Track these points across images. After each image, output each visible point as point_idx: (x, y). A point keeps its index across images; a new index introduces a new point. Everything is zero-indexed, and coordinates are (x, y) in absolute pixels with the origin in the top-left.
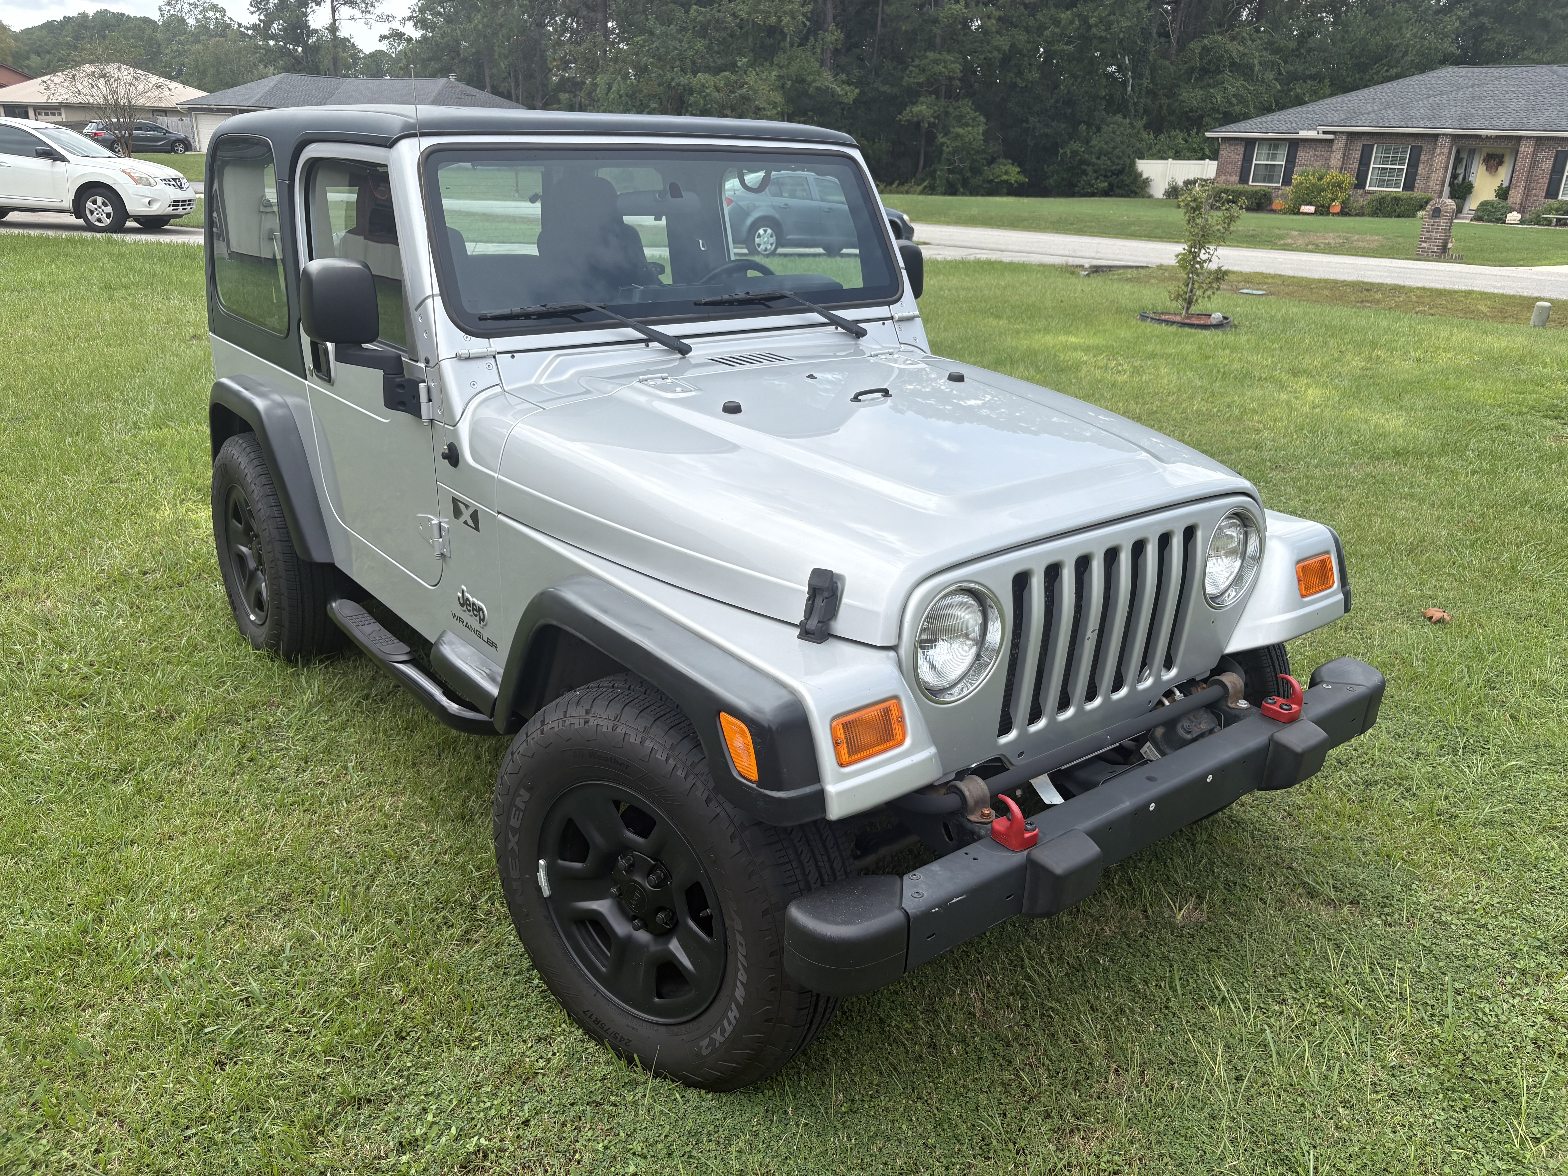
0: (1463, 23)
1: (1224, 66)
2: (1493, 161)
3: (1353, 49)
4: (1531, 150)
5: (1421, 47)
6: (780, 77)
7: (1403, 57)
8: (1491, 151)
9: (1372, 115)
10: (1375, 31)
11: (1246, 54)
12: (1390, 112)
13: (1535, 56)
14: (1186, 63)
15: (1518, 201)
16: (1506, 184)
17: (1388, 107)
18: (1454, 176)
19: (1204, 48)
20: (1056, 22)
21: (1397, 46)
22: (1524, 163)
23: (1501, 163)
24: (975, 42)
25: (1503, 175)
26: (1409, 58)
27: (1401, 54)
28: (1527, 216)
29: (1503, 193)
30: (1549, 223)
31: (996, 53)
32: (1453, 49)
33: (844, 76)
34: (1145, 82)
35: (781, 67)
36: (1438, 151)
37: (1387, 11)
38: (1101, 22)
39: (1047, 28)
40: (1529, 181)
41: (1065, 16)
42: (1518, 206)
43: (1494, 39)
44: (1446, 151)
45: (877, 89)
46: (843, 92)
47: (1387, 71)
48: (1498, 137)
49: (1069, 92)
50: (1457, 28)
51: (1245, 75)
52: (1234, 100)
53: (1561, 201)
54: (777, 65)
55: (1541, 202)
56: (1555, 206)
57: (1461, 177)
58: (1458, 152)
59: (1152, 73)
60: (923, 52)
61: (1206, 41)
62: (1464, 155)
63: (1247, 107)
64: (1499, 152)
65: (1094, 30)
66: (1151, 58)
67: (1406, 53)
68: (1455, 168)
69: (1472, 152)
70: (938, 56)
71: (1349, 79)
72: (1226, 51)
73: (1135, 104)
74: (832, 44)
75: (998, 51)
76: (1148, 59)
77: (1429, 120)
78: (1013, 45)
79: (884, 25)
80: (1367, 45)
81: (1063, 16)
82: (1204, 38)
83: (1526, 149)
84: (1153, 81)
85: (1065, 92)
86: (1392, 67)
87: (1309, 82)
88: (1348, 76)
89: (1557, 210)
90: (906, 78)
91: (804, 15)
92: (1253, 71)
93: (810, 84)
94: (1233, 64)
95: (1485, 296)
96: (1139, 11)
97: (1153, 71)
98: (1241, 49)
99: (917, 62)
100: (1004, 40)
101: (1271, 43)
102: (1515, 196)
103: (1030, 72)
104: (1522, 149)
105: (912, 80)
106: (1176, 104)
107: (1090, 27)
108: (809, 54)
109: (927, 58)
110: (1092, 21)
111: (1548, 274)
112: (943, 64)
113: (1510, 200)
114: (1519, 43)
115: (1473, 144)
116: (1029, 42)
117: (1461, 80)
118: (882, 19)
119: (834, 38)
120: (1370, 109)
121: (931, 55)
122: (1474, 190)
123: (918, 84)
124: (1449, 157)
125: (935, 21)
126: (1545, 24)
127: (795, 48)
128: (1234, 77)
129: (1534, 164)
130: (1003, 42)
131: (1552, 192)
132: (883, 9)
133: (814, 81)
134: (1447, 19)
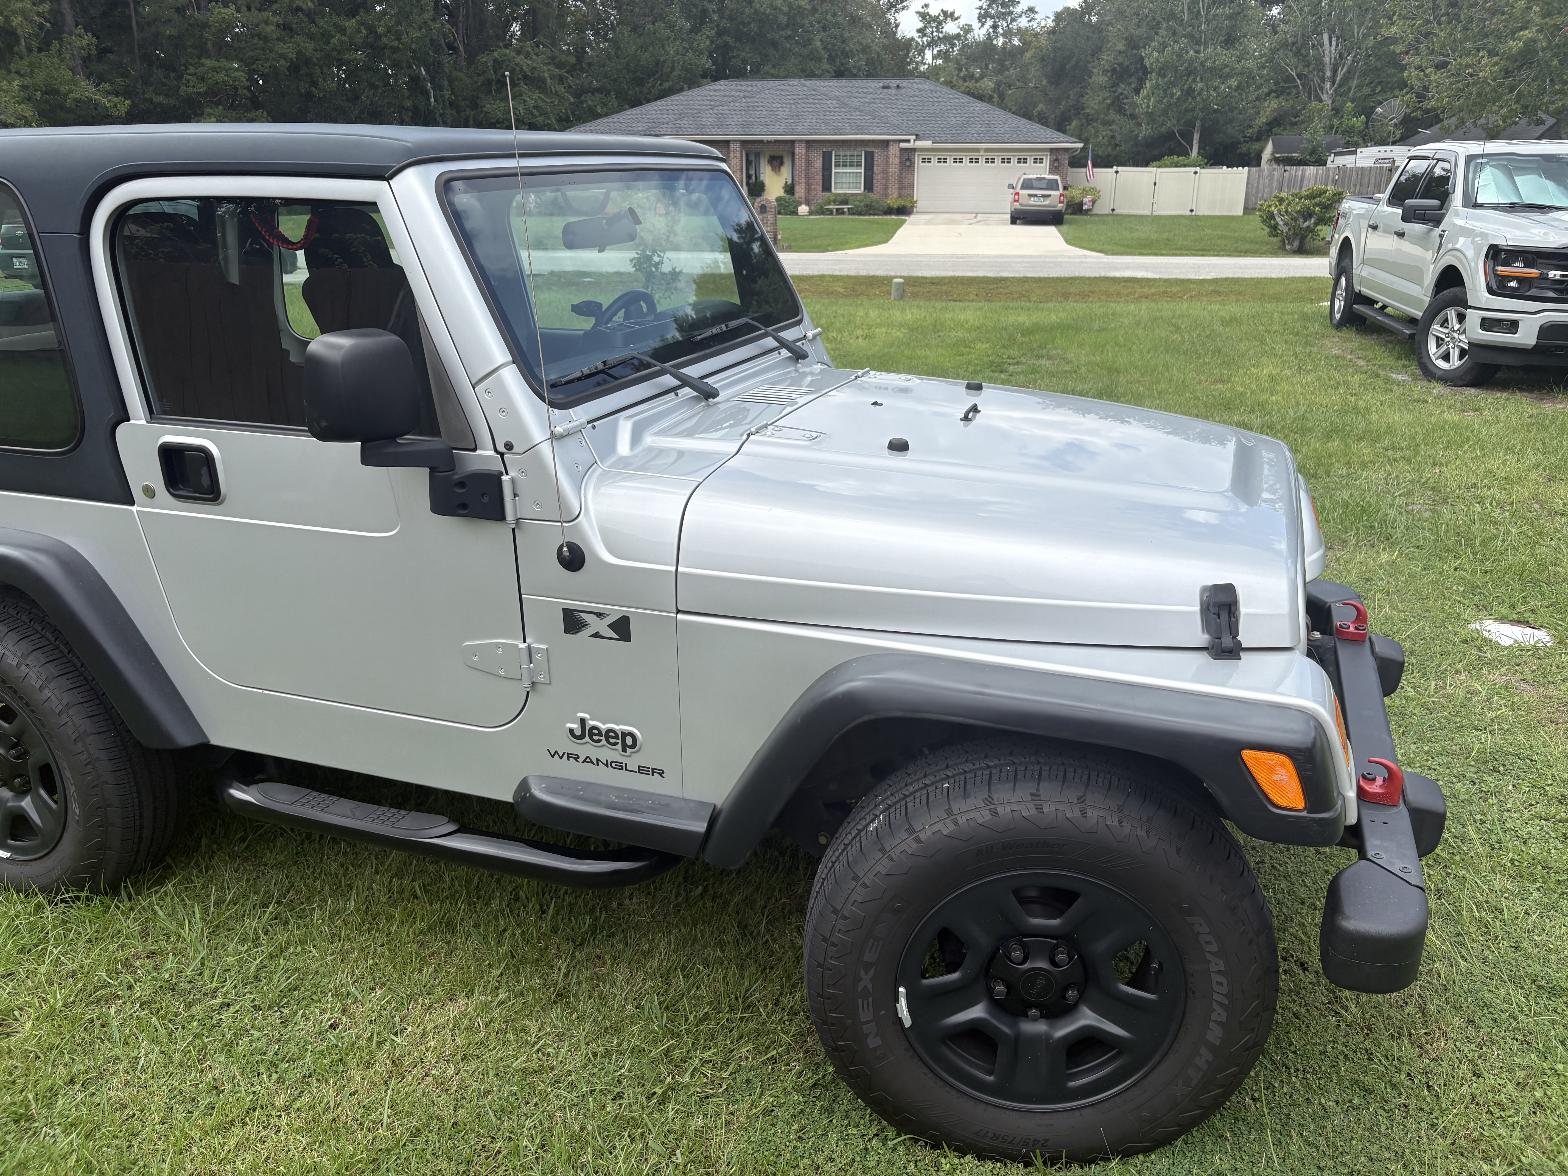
0: (712, 42)
1: (518, 79)
2: (776, 162)
3: (628, 65)
4: (804, 151)
5: (684, 63)
6: (24, 88)
7: (671, 72)
8: (772, 153)
9: (671, 125)
10: (644, 48)
11: (535, 68)
12: (684, 121)
13: (773, 71)
14: (479, 75)
15: (803, 196)
16: (790, 182)
17: (681, 116)
18: (749, 177)
19: (495, 61)
20: (343, 31)
21: (664, 61)
22: (800, 162)
23: (782, 163)
24: (256, 49)
25: (786, 173)
26: (676, 73)
27: (669, 70)
28: (813, 207)
29: (790, 189)
30: (830, 212)
31: (282, 62)
32: (709, 64)
33: (107, 86)
34: (447, 94)
35: (22, 76)
36: (732, 155)
37: (649, 29)
38: (389, 32)
39: (334, 37)
40: (808, 178)
41: (351, 24)
42: (803, 200)
43: (738, 56)
44: (738, 155)
45: (151, 101)
46: (111, 104)
47: (661, 84)
48: (777, 141)
49: (372, 103)
50: (708, 47)
51: (539, 88)
52: (535, 111)
53: (835, 194)
54: (18, 73)
55: (820, 196)
56: (832, 198)
57: (753, 177)
58: (747, 156)
59: (450, 85)
60: (196, 60)
61: (495, 54)
62: (752, 158)
63: (548, 118)
64: (779, 154)
65: (384, 40)
66: (447, 70)
67: (673, 69)
68: (747, 170)
69: (758, 155)
70: (217, 64)
71: (630, 92)
72: (516, 65)
73: (441, 115)
74: (83, 49)
75: (285, 59)
76: (444, 71)
77: (719, 128)
78: (299, 53)
79: (141, 29)
80: (639, 61)
81: (347, 24)
82: (493, 51)
83: (800, 150)
84: (453, 93)
85: (368, 102)
86: (664, 81)
87: (597, 95)
88: (629, 89)
89: (835, 201)
90: (183, 88)
91: (39, 14)
92: (546, 84)
93: (66, 95)
94: (526, 77)
95: (835, 278)
96: (425, 23)
97: (451, 81)
98: (529, 62)
99: (192, 70)
100: (289, 48)
101: (553, 58)
102: (800, 191)
103: (325, 81)
104: (797, 151)
105: (191, 90)
106: (482, 116)
107: (378, 37)
108: (56, 60)
109: (203, 65)
110: (380, 30)
111: (860, 255)
112: (224, 72)
113: (797, 195)
114: (758, 60)
115: (758, 148)
116: (316, 50)
117: (733, 92)
118: (137, 22)
119: (85, 42)
120: (667, 119)
121: (208, 62)
122: (766, 188)
123: (199, 93)
124: (742, 160)
125: (205, 25)
126: (774, 44)
127: (35, 53)
128: (530, 90)
129: (809, 163)
130: (288, 49)
131: (827, 187)
132: (136, 11)
133: (70, 91)
134: (698, 37)
